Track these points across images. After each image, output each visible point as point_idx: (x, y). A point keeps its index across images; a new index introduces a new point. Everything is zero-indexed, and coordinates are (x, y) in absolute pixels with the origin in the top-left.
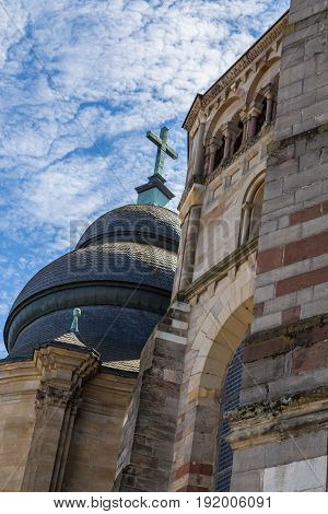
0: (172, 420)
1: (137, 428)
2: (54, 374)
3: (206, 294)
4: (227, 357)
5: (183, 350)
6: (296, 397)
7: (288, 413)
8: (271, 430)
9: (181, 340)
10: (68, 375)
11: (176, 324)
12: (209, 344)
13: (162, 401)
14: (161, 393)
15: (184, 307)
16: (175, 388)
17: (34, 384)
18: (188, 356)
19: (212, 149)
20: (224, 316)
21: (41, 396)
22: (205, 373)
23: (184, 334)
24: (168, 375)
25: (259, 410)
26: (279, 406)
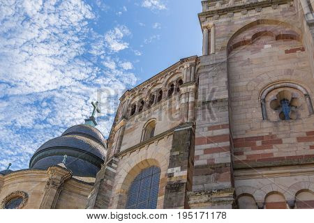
0: (108, 199)
1: (96, 200)
2: (55, 177)
3: (126, 157)
4: (132, 179)
5: (115, 175)
6: (219, 190)
7: (214, 196)
8: (208, 201)
9: (114, 171)
10: (60, 178)
11: (113, 165)
12: (126, 174)
13: (106, 191)
14: (106, 188)
15: (117, 160)
16: (111, 187)
17: (46, 179)
18: (116, 177)
19: (130, 109)
20: (133, 165)
21: (48, 184)
22: (123, 184)
23: (116, 169)
24: (109, 182)
25: (203, 193)
26: (211, 193)
